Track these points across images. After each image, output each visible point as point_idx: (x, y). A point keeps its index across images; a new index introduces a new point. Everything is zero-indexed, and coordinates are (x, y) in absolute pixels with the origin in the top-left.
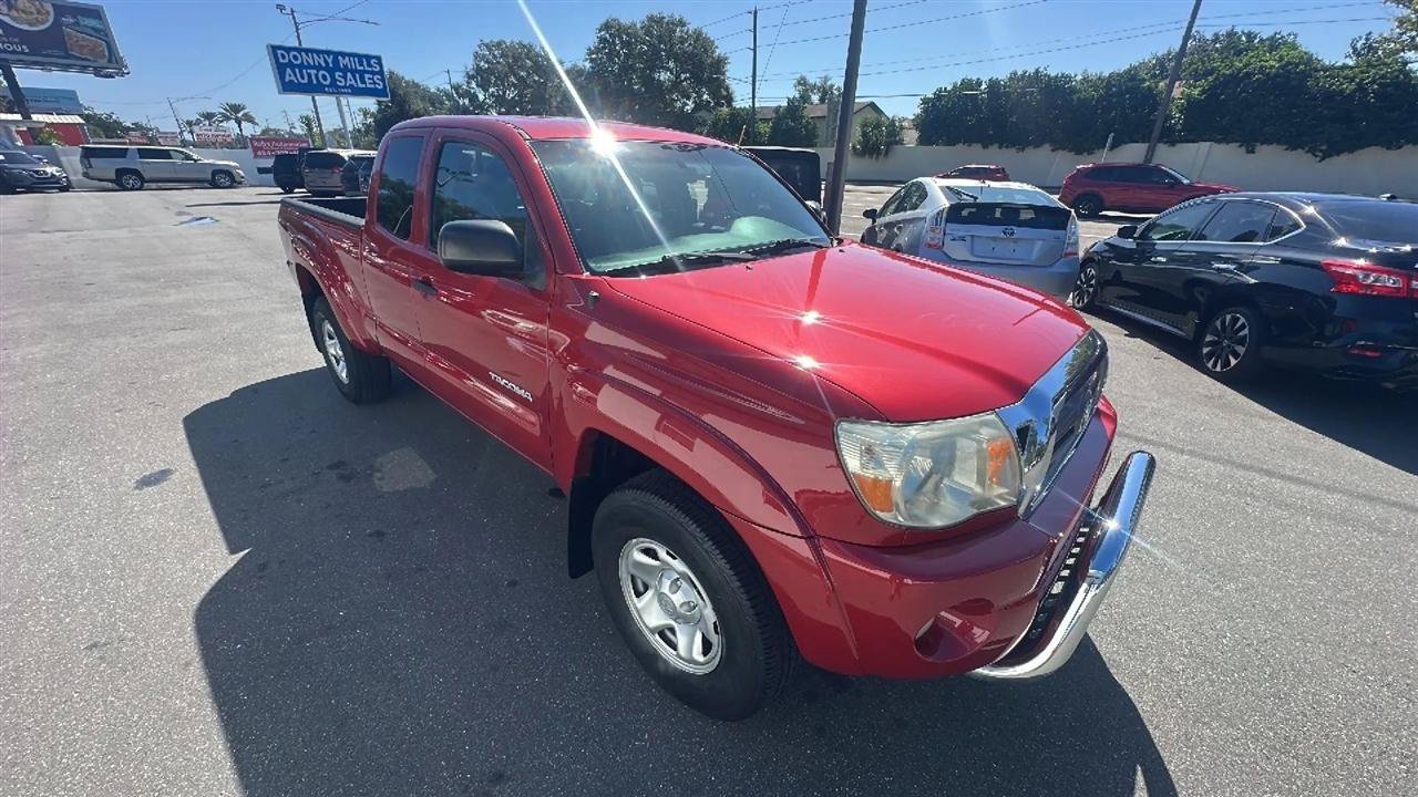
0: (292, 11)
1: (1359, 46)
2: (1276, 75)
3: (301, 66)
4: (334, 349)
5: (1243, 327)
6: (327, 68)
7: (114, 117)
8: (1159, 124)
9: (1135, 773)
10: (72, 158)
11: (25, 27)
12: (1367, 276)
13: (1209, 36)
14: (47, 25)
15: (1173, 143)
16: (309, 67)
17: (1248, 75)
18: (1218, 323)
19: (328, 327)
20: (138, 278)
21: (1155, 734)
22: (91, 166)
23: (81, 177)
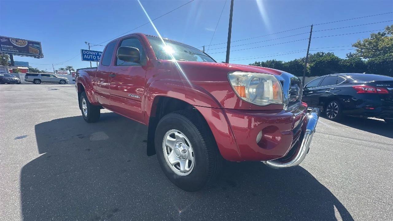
0: (89, 44)
1: (348, 55)
2: (330, 61)
3: (89, 54)
4: (85, 107)
5: (336, 106)
6: (95, 55)
7: (37, 69)
8: (305, 72)
9: (333, 207)
10: (23, 76)
11: (19, 46)
12: (365, 89)
13: (313, 54)
14: (25, 46)
15: (309, 77)
16: (91, 55)
17: (323, 61)
18: (329, 106)
19: (84, 100)
20: (33, 99)
21: (337, 197)
22: (27, 78)
23: (24, 81)
